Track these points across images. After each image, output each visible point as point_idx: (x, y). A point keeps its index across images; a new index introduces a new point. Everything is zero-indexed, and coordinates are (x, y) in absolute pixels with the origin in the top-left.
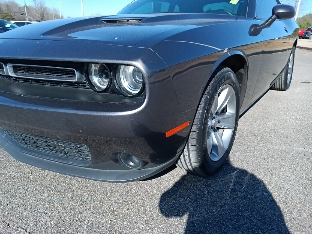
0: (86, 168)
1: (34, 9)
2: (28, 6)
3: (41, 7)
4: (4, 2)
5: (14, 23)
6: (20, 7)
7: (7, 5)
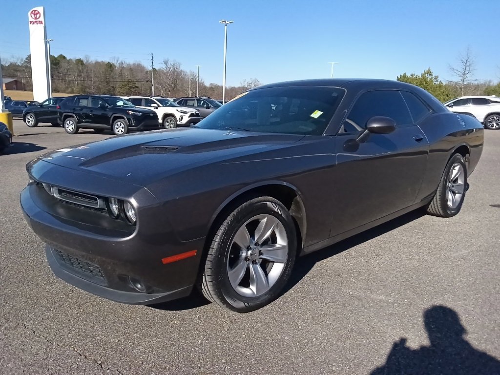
0: (106, 288)
1: (165, 74)
2: (157, 69)
3: (174, 71)
4: (127, 65)
5: (128, 100)
6: (147, 71)
7: (130, 69)
